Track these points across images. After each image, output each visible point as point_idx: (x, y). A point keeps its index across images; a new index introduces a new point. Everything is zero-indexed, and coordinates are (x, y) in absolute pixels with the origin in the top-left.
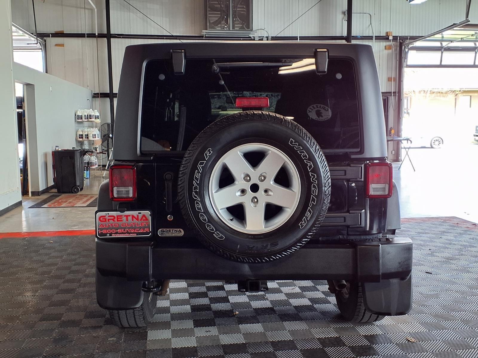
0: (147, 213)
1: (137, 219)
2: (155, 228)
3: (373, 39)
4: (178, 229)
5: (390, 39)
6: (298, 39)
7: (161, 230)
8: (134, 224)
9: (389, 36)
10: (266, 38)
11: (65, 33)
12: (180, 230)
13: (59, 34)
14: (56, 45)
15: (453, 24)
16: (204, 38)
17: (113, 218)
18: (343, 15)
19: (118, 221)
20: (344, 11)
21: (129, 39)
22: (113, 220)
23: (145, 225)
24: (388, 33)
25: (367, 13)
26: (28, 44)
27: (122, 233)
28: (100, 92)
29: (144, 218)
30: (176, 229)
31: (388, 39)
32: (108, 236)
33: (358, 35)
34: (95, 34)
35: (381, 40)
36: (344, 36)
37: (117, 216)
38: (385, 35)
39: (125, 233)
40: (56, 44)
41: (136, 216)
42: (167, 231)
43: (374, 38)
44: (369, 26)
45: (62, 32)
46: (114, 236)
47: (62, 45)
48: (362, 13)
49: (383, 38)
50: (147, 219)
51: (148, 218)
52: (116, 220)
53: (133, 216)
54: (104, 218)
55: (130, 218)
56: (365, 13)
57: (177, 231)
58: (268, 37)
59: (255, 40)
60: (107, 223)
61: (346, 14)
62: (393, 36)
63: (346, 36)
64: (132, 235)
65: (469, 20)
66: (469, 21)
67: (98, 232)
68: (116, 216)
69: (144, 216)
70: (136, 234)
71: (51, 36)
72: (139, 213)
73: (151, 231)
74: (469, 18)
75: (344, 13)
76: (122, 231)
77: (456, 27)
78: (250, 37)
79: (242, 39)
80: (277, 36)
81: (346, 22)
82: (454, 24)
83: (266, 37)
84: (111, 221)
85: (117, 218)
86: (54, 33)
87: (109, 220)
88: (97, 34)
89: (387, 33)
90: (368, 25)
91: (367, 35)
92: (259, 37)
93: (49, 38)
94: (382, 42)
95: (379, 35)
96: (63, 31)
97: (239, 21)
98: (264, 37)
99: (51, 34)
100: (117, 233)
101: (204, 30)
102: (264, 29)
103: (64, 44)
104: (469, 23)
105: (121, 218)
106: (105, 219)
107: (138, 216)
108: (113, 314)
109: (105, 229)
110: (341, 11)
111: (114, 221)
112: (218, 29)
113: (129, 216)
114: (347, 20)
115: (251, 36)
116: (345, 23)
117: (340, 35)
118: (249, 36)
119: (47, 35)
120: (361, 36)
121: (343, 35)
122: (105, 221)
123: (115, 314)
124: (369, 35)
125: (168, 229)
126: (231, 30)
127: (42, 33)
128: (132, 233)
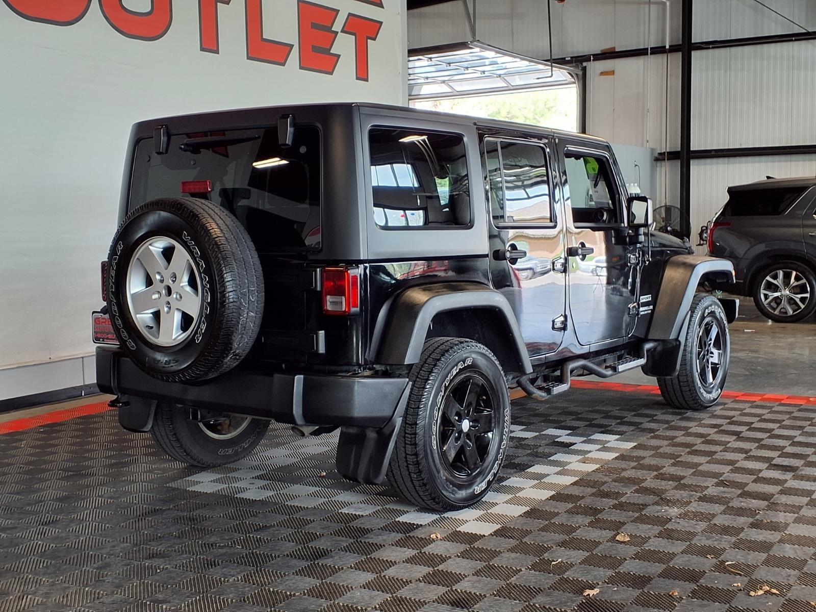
11: (617, 50)
13: (607, 53)
14: (602, 74)
21: (728, 49)
22: (105, 322)
26: (538, 78)
28: (668, 151)
34: (665, 47)
40: (602, 71)
45: (613, 51)
47: (612, 73)
71: (592, 58)
86: (599, 52)
88: (667, 47)
93: (589, 63)
96: (614, 48)
99: (593, 55)
103: (614, 71)
119: (586, 58)
127: (580, 55)
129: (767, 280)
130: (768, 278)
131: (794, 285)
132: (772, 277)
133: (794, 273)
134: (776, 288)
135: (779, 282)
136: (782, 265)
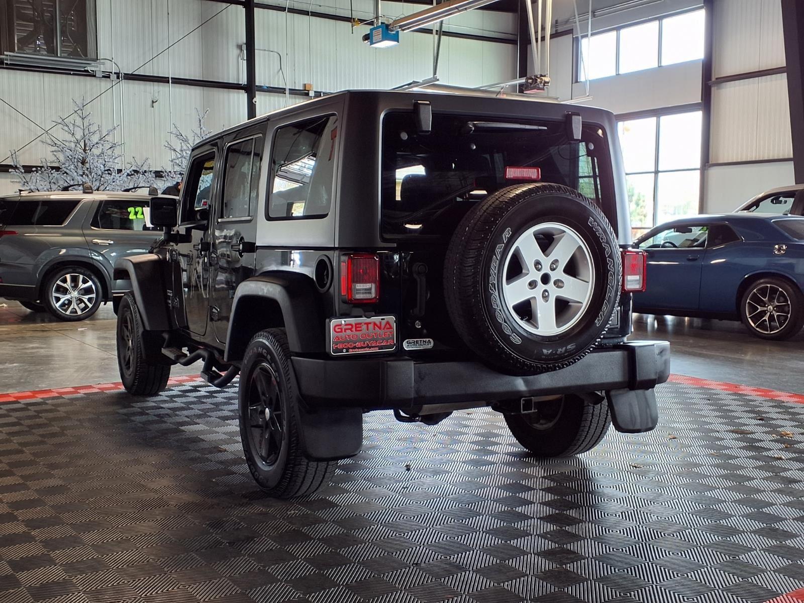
0: (391, 319)
1: (380, 328)
2: (401, 339)
3: (285, 93)
4: (427, 340)
5: (310, 95)
6: (169, 80)
7: (407, 342)
8: (375, 334)
9: (308, 91)
10: (116, 75)
12: (429, 340)
15: (412, 82)
16: (5, 66)
17: (350, 327)
18: (239, 51)
19: (356, 330)
20: (239, 44)
22: (351, 329)
23: (389, 335)
24: (307, 85)
25: (275, 52)
27: (362, 348)
29: (388, 326)
30: (425, 340)
31: (307, 94)
32: (344, 353)
33: (262, 85)
35: (296, 96)
36: (242, 84)
37: (356, 324)
38: (302, 89)
39: (365, 348)
41: (378, 324)
42: (414, 343)
43: (287, 92)
44: (278, 72)
46: (351, 352)
48: (267, 51)
49: (301, 93)
50: (391, 328)
51: (392, 325)
52: (354, 329)
53: (375, 324)
54: (340, 327)
55: (371, 326)
56: (272, 51)
57: (426, 342)
58: (119, 73)
59: (97, 76)
60: (343, 334)
61: (243, 49)
62: (315, 92)
63: (244, 85)
64: (373, 349)
65: (438, 78)
66: (438, 80)
67: (333, 347)
68: (354, 324)
69: (388, 323)
70: (378, 348)
72: (382, 319)
73: (395, 342)
74: (438, 76)
75: (240, 47)
76: (361, 344)
77: (417, 86)
78: (87, 71)
79: (72, 73)
80: (134, 73)
81: (245, 62)
82: (414, 82)
83: (115, 73)
84: (348, 332)
85: (356, 328)
87: (346, 330)
89: (305, 85)
90: (276, 71)
91: (276, 86)
92: (103, 72)
94: (299, 98)
95: (294, 88)
97: (70, 42)
98: (111, 73)
100: (355, 348)
101: (7, 51)
102: (111, 59)
104: (437, 83)
105: (361, 327)
106: (341, 329)
107: (380, 323)
108: (298, 474)
109: (341, 342)
110: (235, 44)
111: (352, 331)
112: (28, 51)
113: (370, 323)
114: (245, 58)
115: (89, 69)
116: (244, 65)
117: (235, 82)
118: (86, 69)
120: (267, 86)
121: (240, 83)
122: (341, 332)
123: (300, 473)
124: (279, 87)
125: (415, 340)
126: (59, 55)
128: (373, 347)
129: (57, 284)
130: (59, 282)
131: (81, 287)
132: (62, 281)
133: (81, 277)
134: (65, 291)
135: (68, 285)
136: (71, 270)
